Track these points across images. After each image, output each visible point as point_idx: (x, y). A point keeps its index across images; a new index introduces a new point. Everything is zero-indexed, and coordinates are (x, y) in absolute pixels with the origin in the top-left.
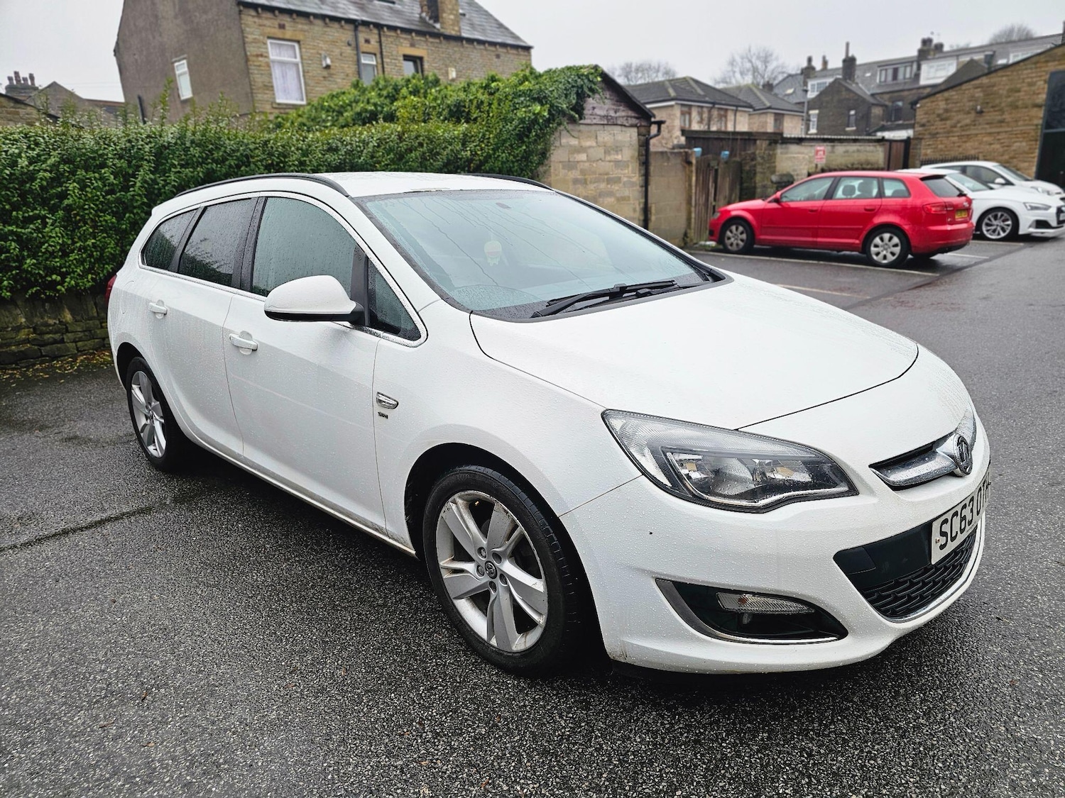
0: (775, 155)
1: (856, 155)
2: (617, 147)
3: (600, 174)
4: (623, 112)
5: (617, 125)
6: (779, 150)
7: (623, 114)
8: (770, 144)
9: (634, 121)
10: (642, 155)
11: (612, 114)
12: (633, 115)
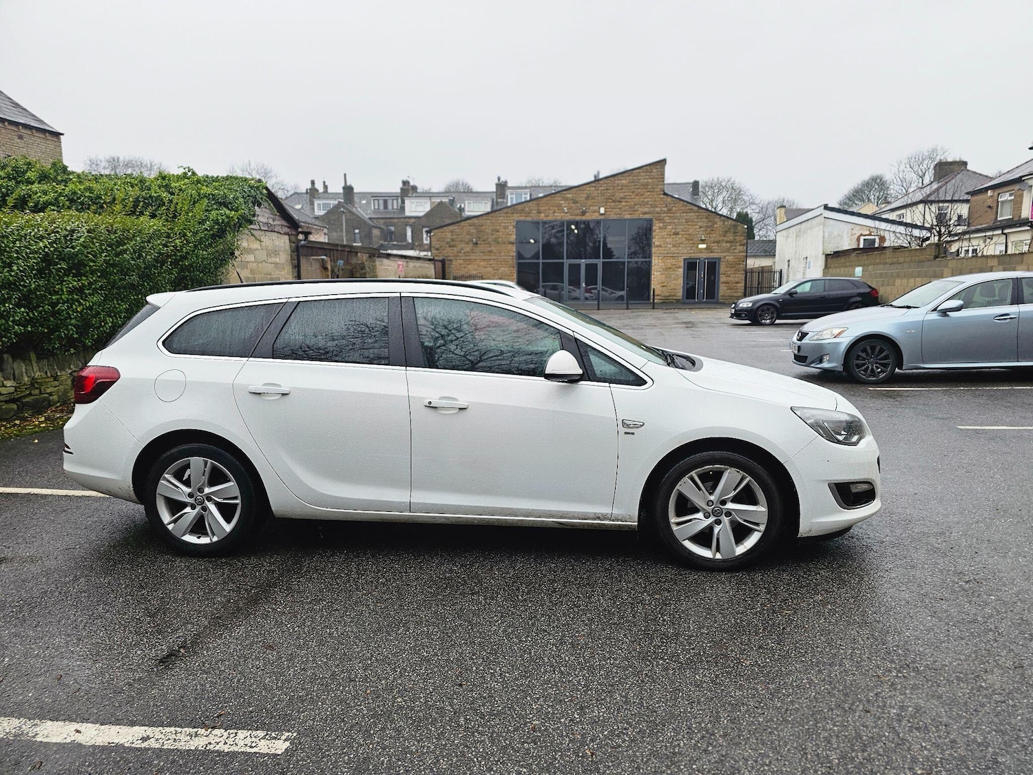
0: (376, 265)
1: (419, 269)
2: (276, 251)
3: (265, 274)
4: (279, 222)
5: (275, 231)
6: (378, 262)
7: (279, 223)
8: (370, 257)
9: (287, 230)
10: (294, 260)
11: (271, 222)
12: (286, 224)
